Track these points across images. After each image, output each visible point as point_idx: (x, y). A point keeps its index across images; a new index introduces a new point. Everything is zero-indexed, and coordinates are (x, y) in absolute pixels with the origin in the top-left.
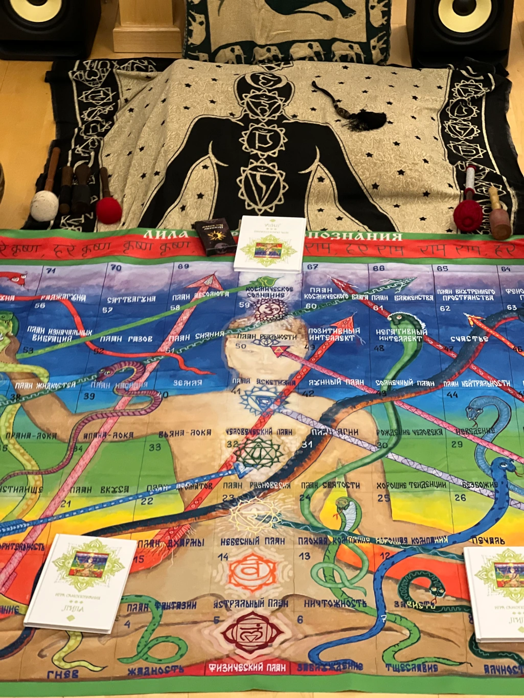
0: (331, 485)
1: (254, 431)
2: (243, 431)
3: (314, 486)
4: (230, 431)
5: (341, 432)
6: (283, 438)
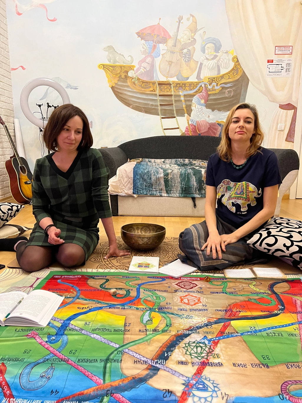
0: (155, 330)
1: (204, 364)
2: (212, 365)
4: (220, 365)
5: (146, 362)
6: (184, 359)
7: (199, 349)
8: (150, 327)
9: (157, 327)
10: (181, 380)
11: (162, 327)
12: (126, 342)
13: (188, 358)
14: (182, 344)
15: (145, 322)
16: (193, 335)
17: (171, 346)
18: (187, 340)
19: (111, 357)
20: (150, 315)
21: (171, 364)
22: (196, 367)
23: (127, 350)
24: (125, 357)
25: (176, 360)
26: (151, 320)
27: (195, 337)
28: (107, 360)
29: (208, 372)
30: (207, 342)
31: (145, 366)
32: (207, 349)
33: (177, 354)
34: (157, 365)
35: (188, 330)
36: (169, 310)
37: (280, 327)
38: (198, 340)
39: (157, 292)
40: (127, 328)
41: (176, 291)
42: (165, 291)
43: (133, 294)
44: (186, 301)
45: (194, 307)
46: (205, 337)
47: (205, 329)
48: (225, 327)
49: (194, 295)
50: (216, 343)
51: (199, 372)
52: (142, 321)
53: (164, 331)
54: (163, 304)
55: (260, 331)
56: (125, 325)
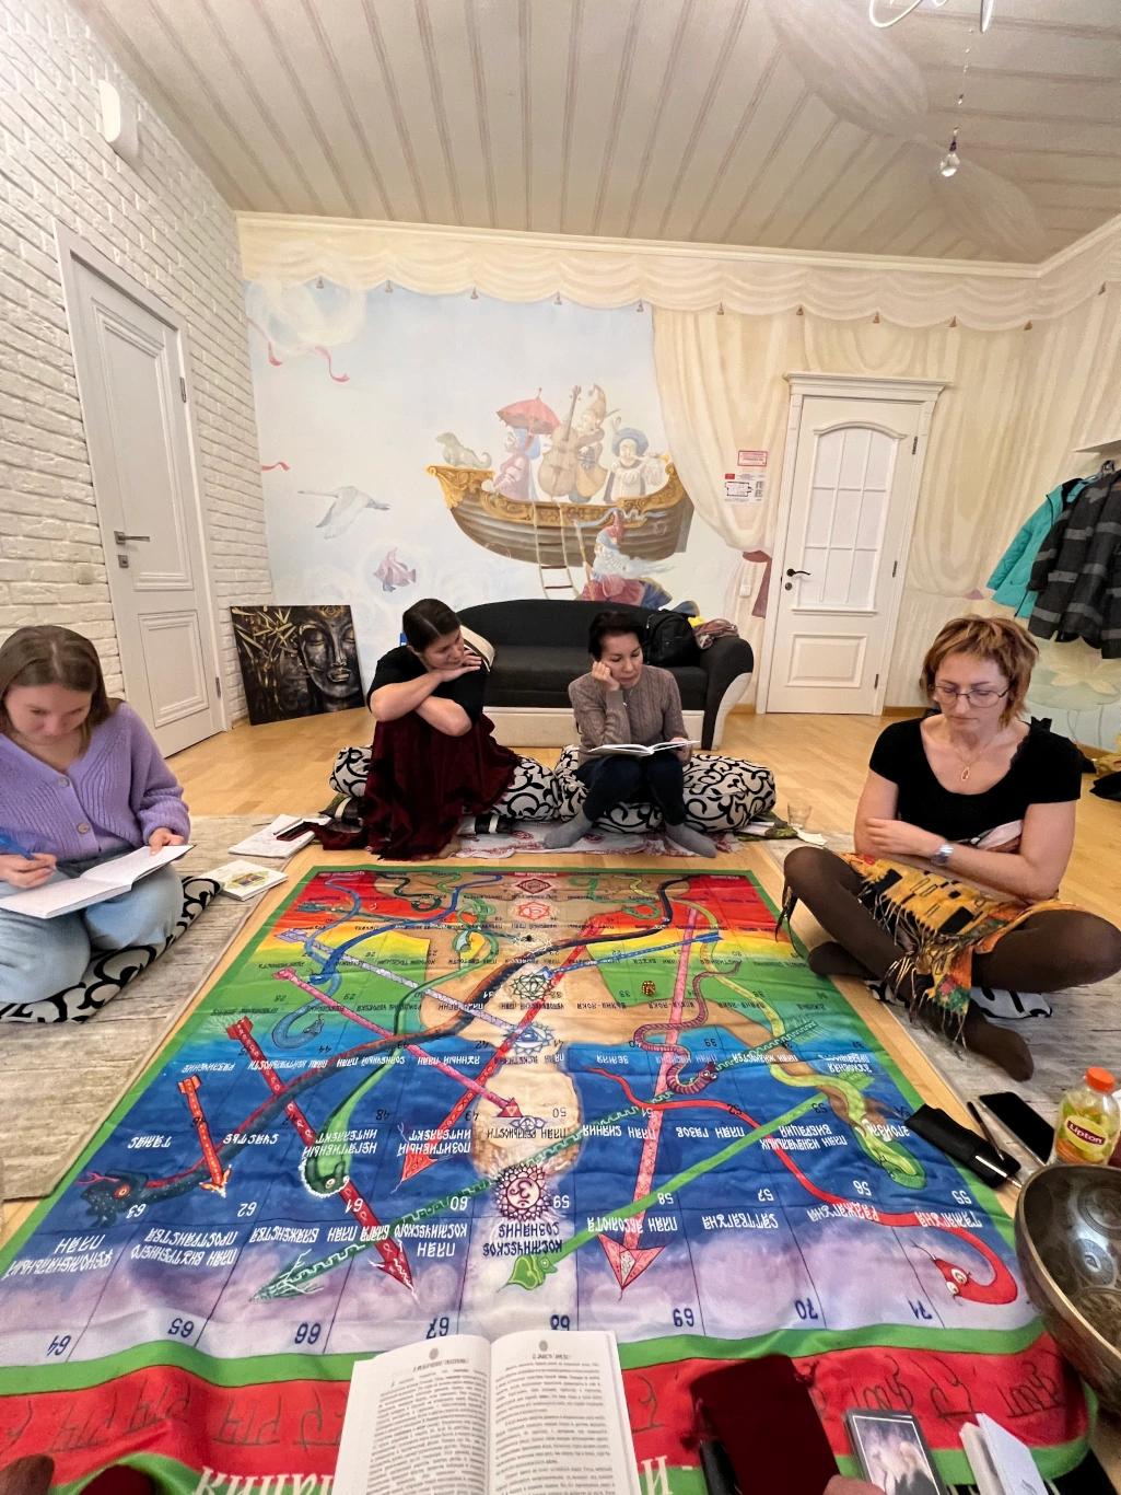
0: (472, 961)
1: (537, 1007)
2: (548, 1007)
4: (560, 1007)
5: (456, 1007)
6: (510, 1001)
7: (534, 986)
8: (466, 956)
9: (477, 954)
10: (503, 1031)
11: (484, 955)
12: (428, 980)
13: (517, 999)
14: (510, 981)
15: (458, 948)
16: (527, 966)
17: (494, 983)
18: (516, 975)
19: (407, 1001)
20: (468, 936)
21: (491, 1008)
22: (526, 1011)
23: (429, 992)
24: (427, 1001)
25: (498, 1002)
26: (468, 945)
27: (530, 969)
28: (400, 1007)
29: (541, 1017)
30: (546, 974)
31: (454, 1013)
32: (545, 986)
33: (501, 995)
34: (472, 1011)
35: (522, 958)
36: (497, 931)
37: (655, 949)
38: (535, 972)
39: (484, 899)
40: (431, 958)
41: (514, 897)
42: (498, 898)
43: (447, 903)
44: (526, 912)
45: (538, 922)
46: (546, 968)
47: (548, 956)
48: (576, 953)
49: (541, 901)
50: (559, 978)
51: (528, 1019)
52: (454, 947)
53: (487, 961)
54: (490, 919)
55: (626, 956)
56: (429, 954)
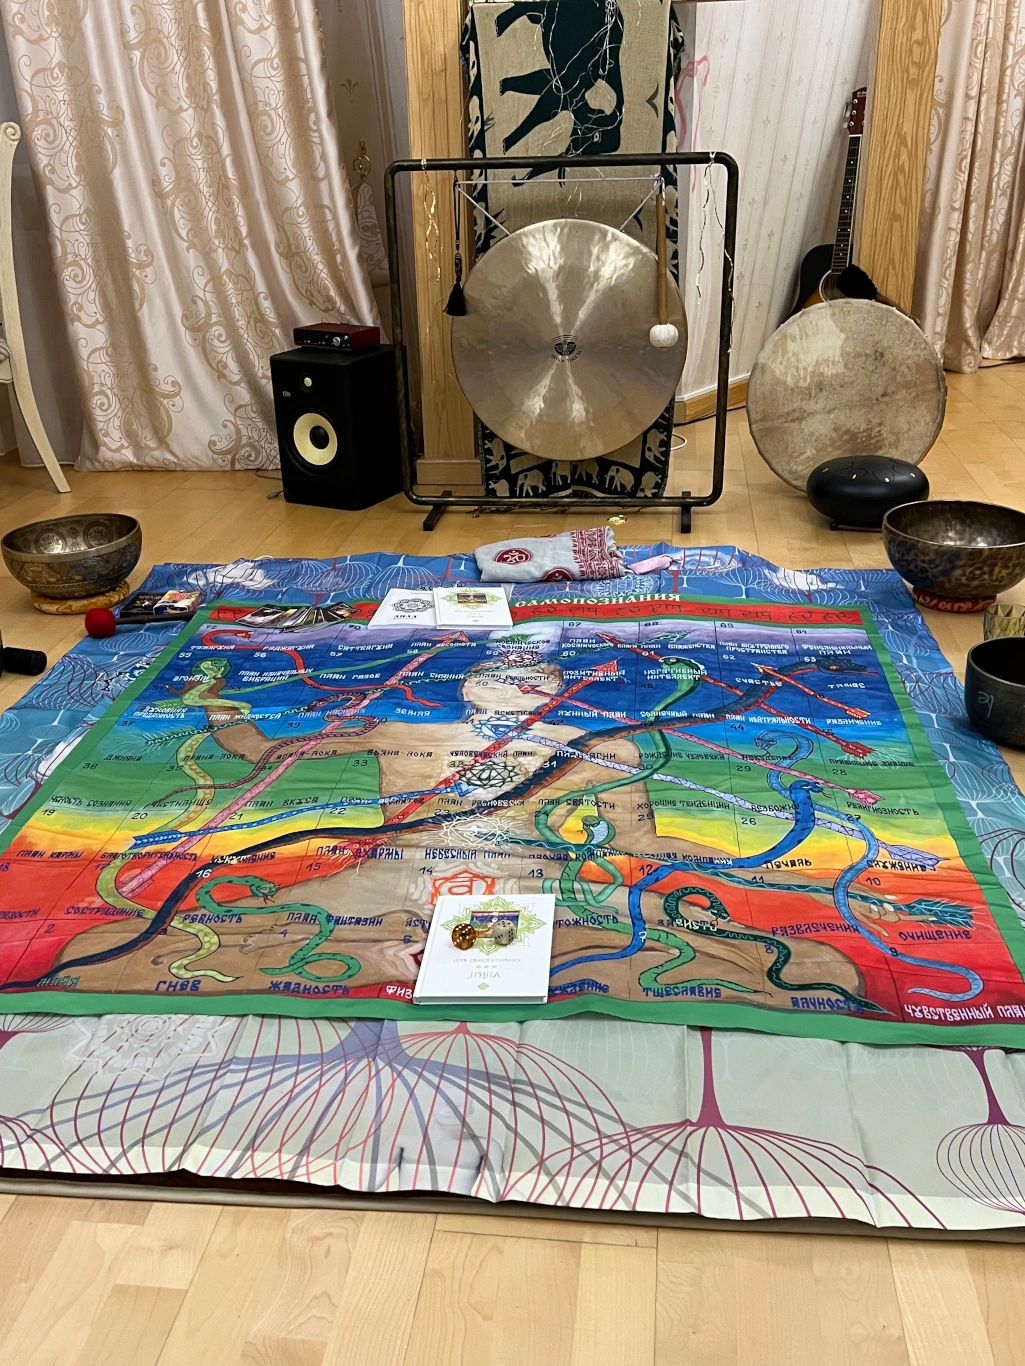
0: (577, 803)
1: (485, 754)
2: (470, 753)
3: (556, 802)
5: (593, 756)
6: (521, 759)
7: (485, 775)
8: (588, 811)
9: (570, 813)
10: (532, 734)
12: (639, 784)
13: (510, 761)
15: (603, 823)
17: (542, 777)
18: (507, 787)
19: (660, 761)
20: (591, 835)
21: (544, 752)
22: (501, 750)
23: (633, 771)
24: (634, 762)
27: (485, 795)
28: (667, 756)
29: (483, 745)
30: (463, 788)
31: (594, 750)
32: (469, 775)
33: (532, 765)
34: (571, 750)
36: (539, 851)
38: (480, 790)
40: (645, 811)
43: (650, 902)
46: (462, 794)
48: (404, 814)
50: (445, 783)
51: (498, 745)
56: (651, 815)
